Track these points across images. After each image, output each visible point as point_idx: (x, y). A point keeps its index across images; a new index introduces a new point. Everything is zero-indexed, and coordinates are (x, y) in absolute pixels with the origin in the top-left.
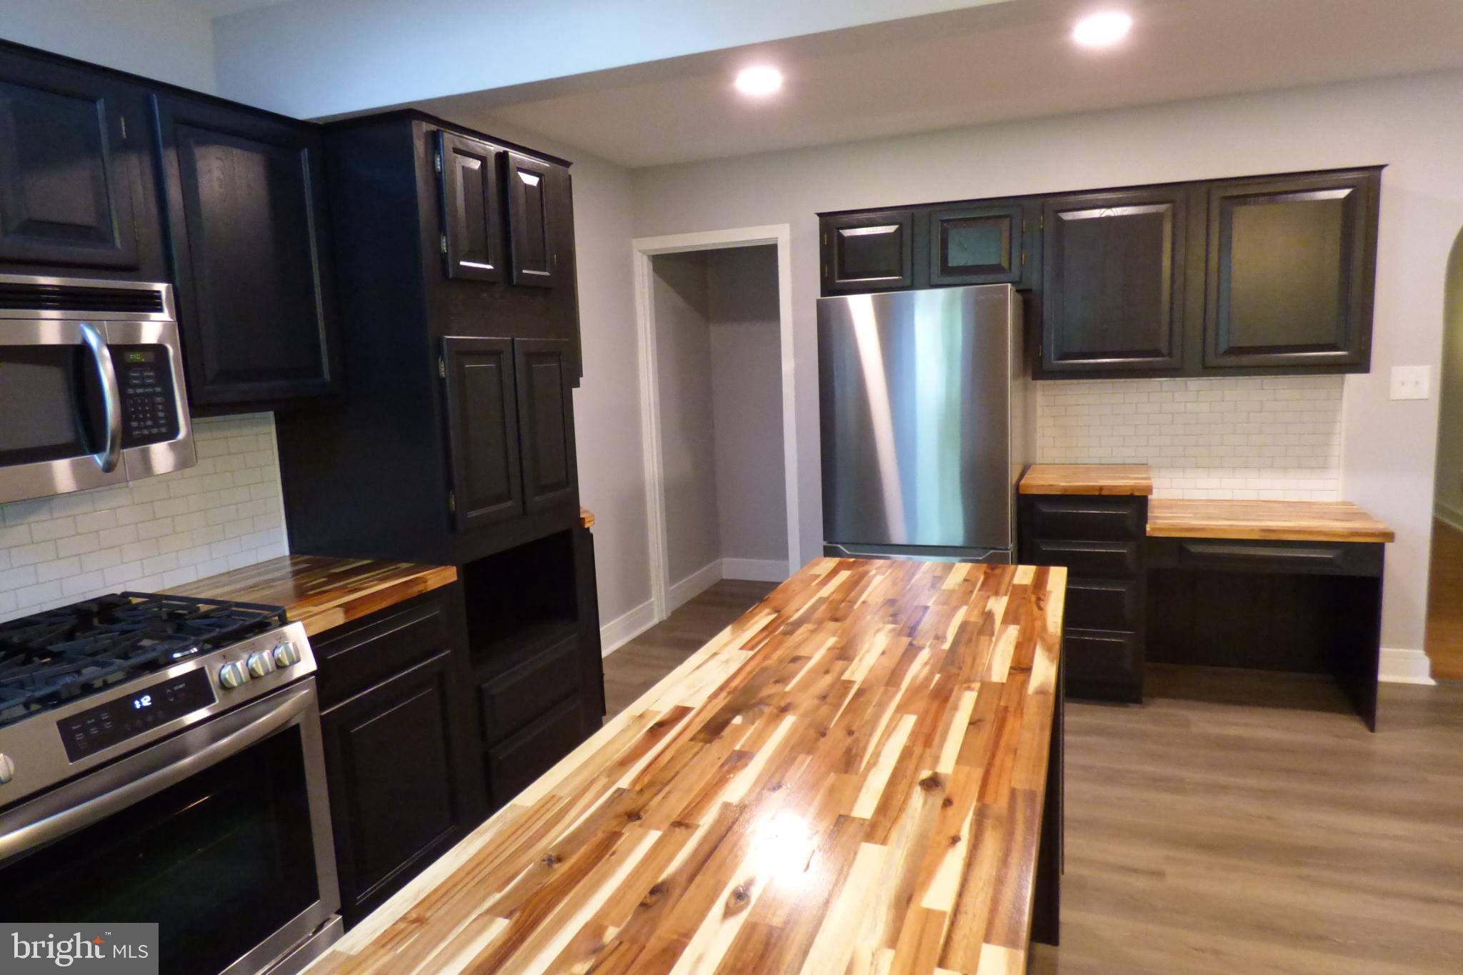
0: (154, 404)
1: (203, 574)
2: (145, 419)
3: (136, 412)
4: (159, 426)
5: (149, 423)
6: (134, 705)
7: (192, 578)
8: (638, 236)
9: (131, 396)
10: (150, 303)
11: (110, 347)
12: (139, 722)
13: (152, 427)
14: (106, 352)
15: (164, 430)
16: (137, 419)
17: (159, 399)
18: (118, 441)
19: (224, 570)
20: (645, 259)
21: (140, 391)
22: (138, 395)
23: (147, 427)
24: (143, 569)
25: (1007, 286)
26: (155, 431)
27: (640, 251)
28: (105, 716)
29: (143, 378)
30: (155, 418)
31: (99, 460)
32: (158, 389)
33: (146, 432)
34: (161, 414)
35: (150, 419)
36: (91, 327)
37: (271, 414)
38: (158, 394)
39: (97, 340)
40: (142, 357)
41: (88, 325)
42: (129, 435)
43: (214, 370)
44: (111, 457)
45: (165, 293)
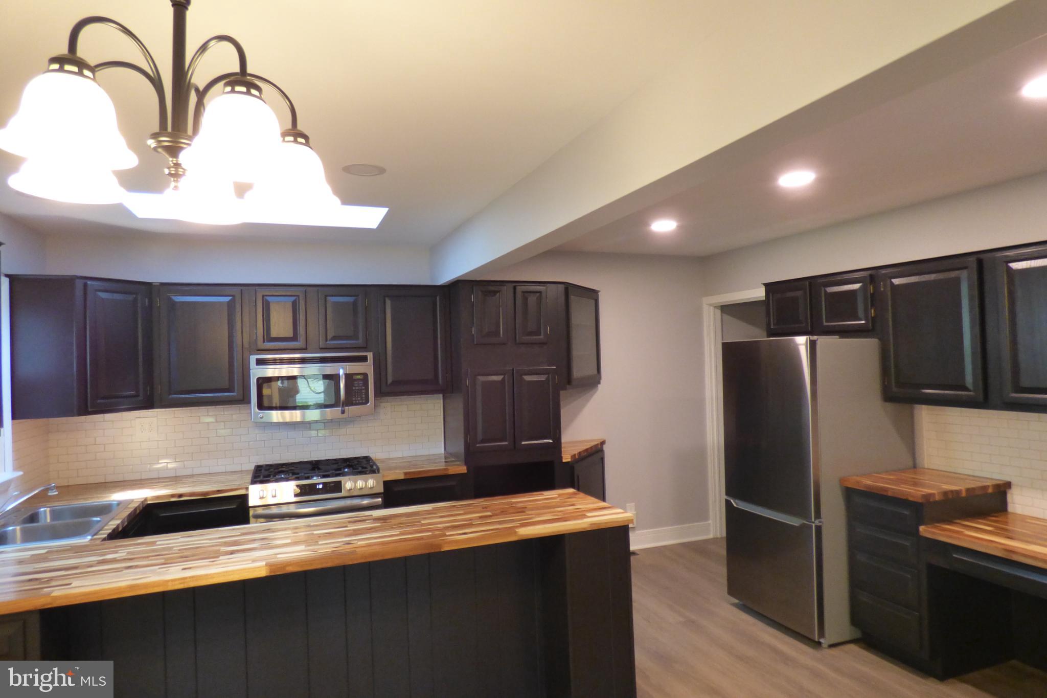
0: (361, 392)
2: (358, 397)
5: (359, 399)
6: (317, 486)
8: (705, 296)
9: (354, 390)
10: (364, 359)
11: (345, 375)
12: (315, 492)
14: (343, 376)
15: (364, 401)
17: (363, 391)
18: (345, 404)
23: (359, 400)
26: (361, 401)
27: (707, 304)
29: (358, 384)
30: (362, 398)
31: (339, 409)
32: (363, 388)
33: (357, 402)
34: (363, 396)
37: (441, 394)
38: (363, 389)
39: (341, 372)
40: (359, 377)
41: (340, 367)
42: (349, 402)
43: (390, 381)
44: (343, 409)
45: (370, 356)
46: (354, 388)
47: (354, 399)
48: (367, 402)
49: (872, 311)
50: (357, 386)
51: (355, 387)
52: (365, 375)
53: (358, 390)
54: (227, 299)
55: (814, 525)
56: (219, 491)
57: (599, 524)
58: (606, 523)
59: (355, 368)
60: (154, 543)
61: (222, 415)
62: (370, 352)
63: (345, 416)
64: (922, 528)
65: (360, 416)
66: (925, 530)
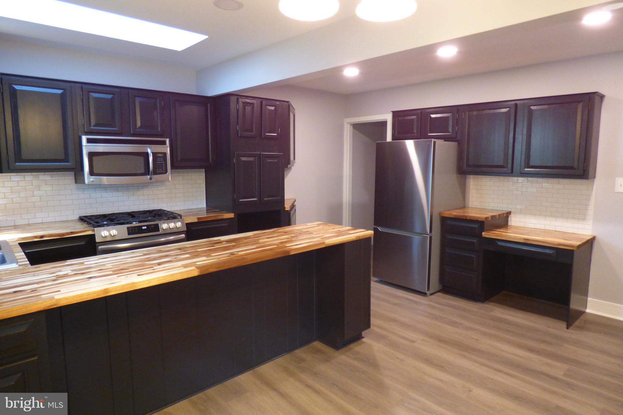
0: (162, 166)
1: (182, 208)
2: (160, 169)
3: (158, 167)
4: (163, 171)
5: (161, 170)
6: (142, 228)
7: (179, 209)
8: (346, 118)
9: (157, 164)
10: (164, 143)
11: (153, 153)
12: (143, 232)
13: (162, 171)
14: (151, 154)
15: (164, 172)
16: (159, 169)
17: (164, 165)
18: (152, 173)
19: (188, 208)
20: (349, 125)
21: (159, 162)
22: (159, 163)
23: (160, 171)
24: (167, 205)
25: (432, 140)
26: (162, 172)
27: (347, 123)
28: (136, 228)
29: (160, 160)
30: (162, 169)
31: (149, 177)
32: (163, 162)
34: (164, 168)
35: (161, 169)
36: (150, 149)
37: (204, 170)
38: (164, 164)
39: (149, 151)
40: (160, 155)
41: (148, 148)
42: (155, 173)
43: (179, 159)
44: (151, 177)
45: (168, 141)
46: (157, 163)
47: (157, 170)
48: (166, 172)
49: (457, 128)
50: (159, 161)
51: (158, 161)
52: (165, 154)
53: (160, 163)
54: (60, 92)
55: (429, 236)
56: (72, 233)
57: (359, 237)
58: (362, 236)
59: (159, 149)
60: (82, 263)
61: (63, 179)
62: (167, 138)
63: (152, 181)
64: (483, 233)
65: (161, 182)
66: (485, 234)
